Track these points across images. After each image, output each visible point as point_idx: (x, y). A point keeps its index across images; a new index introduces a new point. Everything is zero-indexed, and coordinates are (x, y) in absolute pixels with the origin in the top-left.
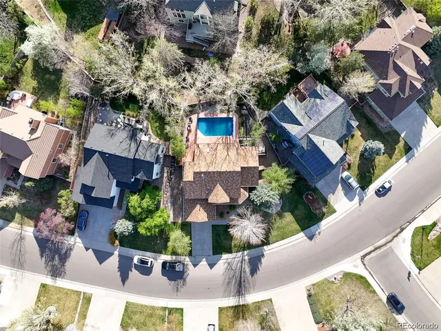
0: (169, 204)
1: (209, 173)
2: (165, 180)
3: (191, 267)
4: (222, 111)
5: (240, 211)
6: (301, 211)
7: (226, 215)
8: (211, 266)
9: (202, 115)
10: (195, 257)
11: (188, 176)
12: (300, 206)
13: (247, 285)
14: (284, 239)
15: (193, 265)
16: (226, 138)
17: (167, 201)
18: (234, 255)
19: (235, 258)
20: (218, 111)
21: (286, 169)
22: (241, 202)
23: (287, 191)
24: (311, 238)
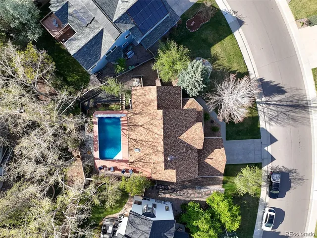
0: (202, 190)
1: (165, 150)
2: (173, 196)
3: (274, 164)
4: (91, 130)
5: (211, 108)
6: (208, 34)
7: (215, 125)
8: (273, 140)
9: (96, 154)
10: (263, 160)
11: (170, 176)
12: (203, 36)
13: (296, 98)
14: (242, 55)
15: (272, 161)
16: (123, 125)
17: (199, 193)
18: (260, 114)
19: (264, 113)
20: (91, 135)
21: (160, 52)
22: (200, 108)
23: (187, 51)
24: (240, 23)
